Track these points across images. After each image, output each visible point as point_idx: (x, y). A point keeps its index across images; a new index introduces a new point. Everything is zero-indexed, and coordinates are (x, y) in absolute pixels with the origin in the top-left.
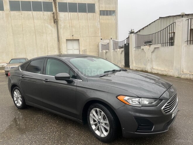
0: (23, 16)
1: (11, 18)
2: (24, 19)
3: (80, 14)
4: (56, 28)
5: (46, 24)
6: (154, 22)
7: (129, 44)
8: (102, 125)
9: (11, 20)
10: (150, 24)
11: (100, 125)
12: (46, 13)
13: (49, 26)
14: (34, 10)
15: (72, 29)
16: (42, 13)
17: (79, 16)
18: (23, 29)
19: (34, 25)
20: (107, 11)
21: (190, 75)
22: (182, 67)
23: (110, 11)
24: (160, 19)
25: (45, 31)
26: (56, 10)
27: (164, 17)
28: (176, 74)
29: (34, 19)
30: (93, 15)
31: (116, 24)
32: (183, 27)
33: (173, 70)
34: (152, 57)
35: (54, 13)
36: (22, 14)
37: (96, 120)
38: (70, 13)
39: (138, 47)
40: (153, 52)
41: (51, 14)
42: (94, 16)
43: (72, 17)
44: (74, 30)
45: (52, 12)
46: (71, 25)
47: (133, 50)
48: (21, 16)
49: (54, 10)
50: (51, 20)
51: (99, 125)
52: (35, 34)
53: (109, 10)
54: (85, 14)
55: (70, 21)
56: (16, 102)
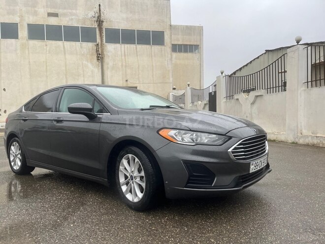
0: (48, 49)
1: (28, 51)
2: (49, 53)
3: (140, 47)
4: (100, 67)
5: (84, 62)
6: (256, 58)
7: (215, 92)
8: (135, 182)
9: (29, 53)
10: (251, 62)
11: (133, 182)
12: (85, 44)
13: (90, 65)
14: (67, 40)
15: (126, 70)
16: (79, 45)
17: (138, 50)
18: (46, 68)
19: (66, 63)
20: (186, 46)
21: (312, 137)
22: (299, 126)
23: (191, 46)
24: (267, 53)
25: (82, 73)
26: (102, 40)
27: (273, 50)
28: (291, 139)
29: (65, 54)
30: (161, 48)
31: (201, 65)
32: (299, 60)
33: (285, 132)
34: (251, 112)
35: (98, 45)
36: (46, 45)
37: (128, 175)
38: (123, 46)
39: (230, 96)
40: (253, 103)
41: (94, 45)
42: (161, 51)
43: (126, 52)
44: (129, 71)
45: (95, 43)
46: (124, 64)
47: (222, 103)
48: (45, 47)
49: (98, 40)
50: (92, 55)
51: (131, 182)
52: (66, 76)
53: (188, 43)
54: (148, 46)
55: (123, 57)
56: (12, 164)
